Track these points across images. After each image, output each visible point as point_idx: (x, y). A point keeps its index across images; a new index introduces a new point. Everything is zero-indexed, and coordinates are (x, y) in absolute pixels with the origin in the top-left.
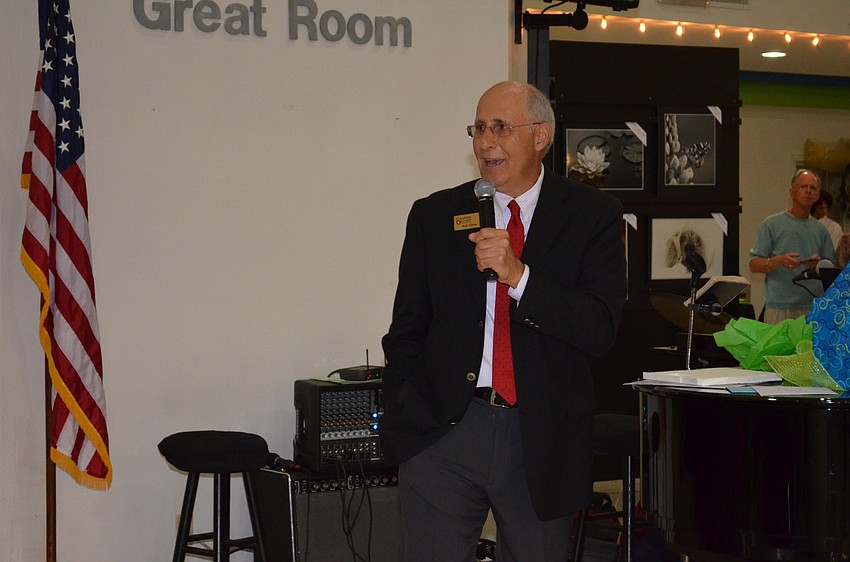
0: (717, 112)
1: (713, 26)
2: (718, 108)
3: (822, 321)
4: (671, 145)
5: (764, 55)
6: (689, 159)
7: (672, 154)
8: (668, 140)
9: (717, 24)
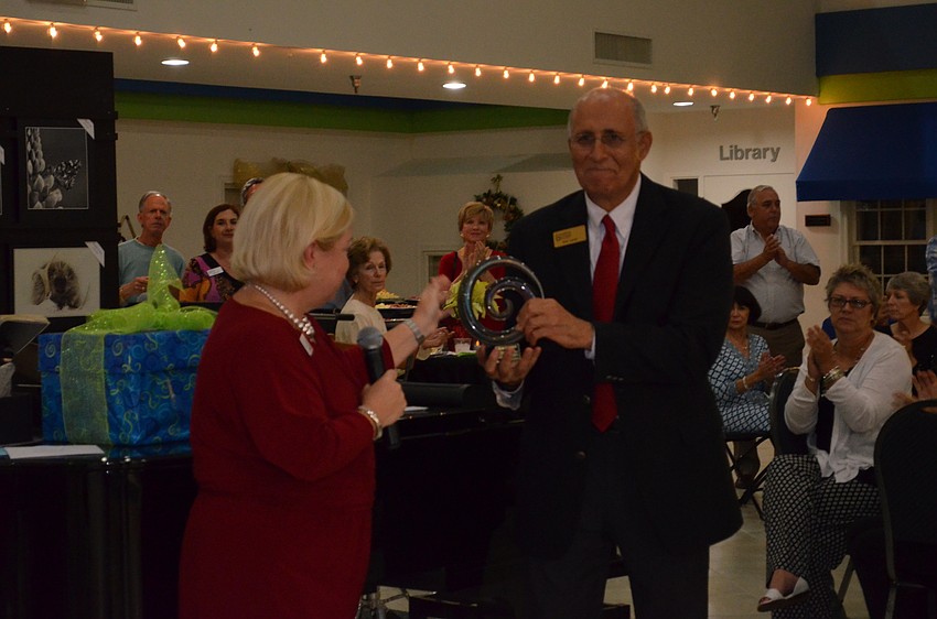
0: (88, 126)
1: (92, 28)
2: (89, 121)
4: (34, 163)
5: (164, 63)
6: (56, 180)
7: (35, 173)
8: (30, 158)
9: (97, 26)
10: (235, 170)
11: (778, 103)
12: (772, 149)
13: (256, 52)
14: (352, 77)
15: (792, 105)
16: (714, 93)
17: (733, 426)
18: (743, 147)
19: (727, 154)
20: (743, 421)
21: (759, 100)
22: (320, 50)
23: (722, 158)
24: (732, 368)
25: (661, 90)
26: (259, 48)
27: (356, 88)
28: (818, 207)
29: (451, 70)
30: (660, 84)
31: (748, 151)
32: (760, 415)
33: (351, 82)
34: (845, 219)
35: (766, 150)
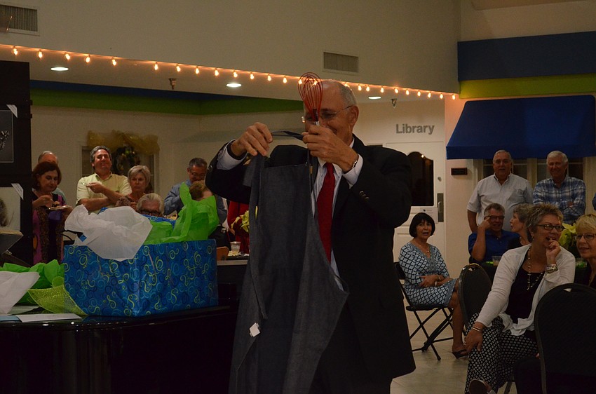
0: (13, 109)
1: (12, 47)
2: (14, 106)
3: (70, 263)
5: (52, 69)
9: (15, 45)
10: (89, 137)
11: (435, 97)
12: (430, 127)
13: (114, 63)
14: (170, 79)
15: (443, 99)
16: (397, 91)
17: (420, 301)
18: (411, 125)
19: (401, 130)
20: (427, 297)
21: (424, 95)
22: (154, 62)
23: (398, 132)
24: (420, 264)
25: (364, 89)
26: (116, 60)
27: (173, 86)
28: (460, 163)
29: (235, 75)
30: (364, 85)
31: (414, 127)
32: (437, 294)
33: (169, 82)
34: (477, 171)
35: (425, 127)
